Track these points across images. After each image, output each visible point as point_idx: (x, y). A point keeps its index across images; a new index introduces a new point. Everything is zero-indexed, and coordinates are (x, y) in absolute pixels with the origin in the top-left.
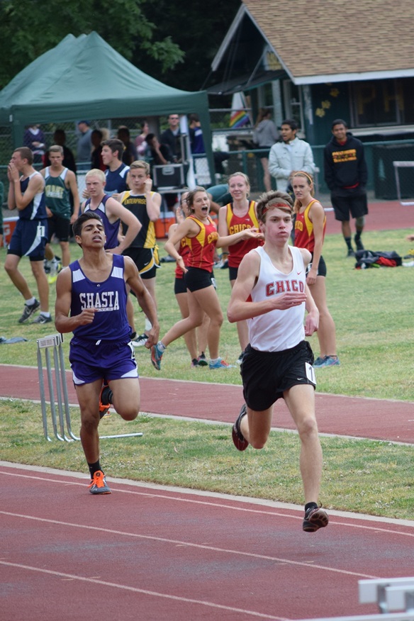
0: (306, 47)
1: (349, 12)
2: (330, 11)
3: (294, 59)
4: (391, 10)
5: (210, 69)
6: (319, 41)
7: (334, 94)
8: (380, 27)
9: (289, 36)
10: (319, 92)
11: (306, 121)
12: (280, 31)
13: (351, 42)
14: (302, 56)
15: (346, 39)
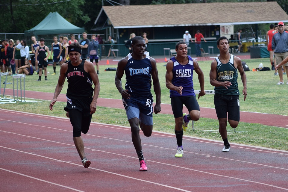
0: (118, 19)
1: (130, 10)
2: (125, 10)
3: (114, 22)
4: (140, 10)
5: (94, 23)
6: (121, 17)
7: (125, 31)
8: (137, 14)
9: (114, 16)
10: (121, 30)
11: (117, 38)
12: (111, 15)
13: (129, 18)
14: (117, 21)
15: (128, 17)
